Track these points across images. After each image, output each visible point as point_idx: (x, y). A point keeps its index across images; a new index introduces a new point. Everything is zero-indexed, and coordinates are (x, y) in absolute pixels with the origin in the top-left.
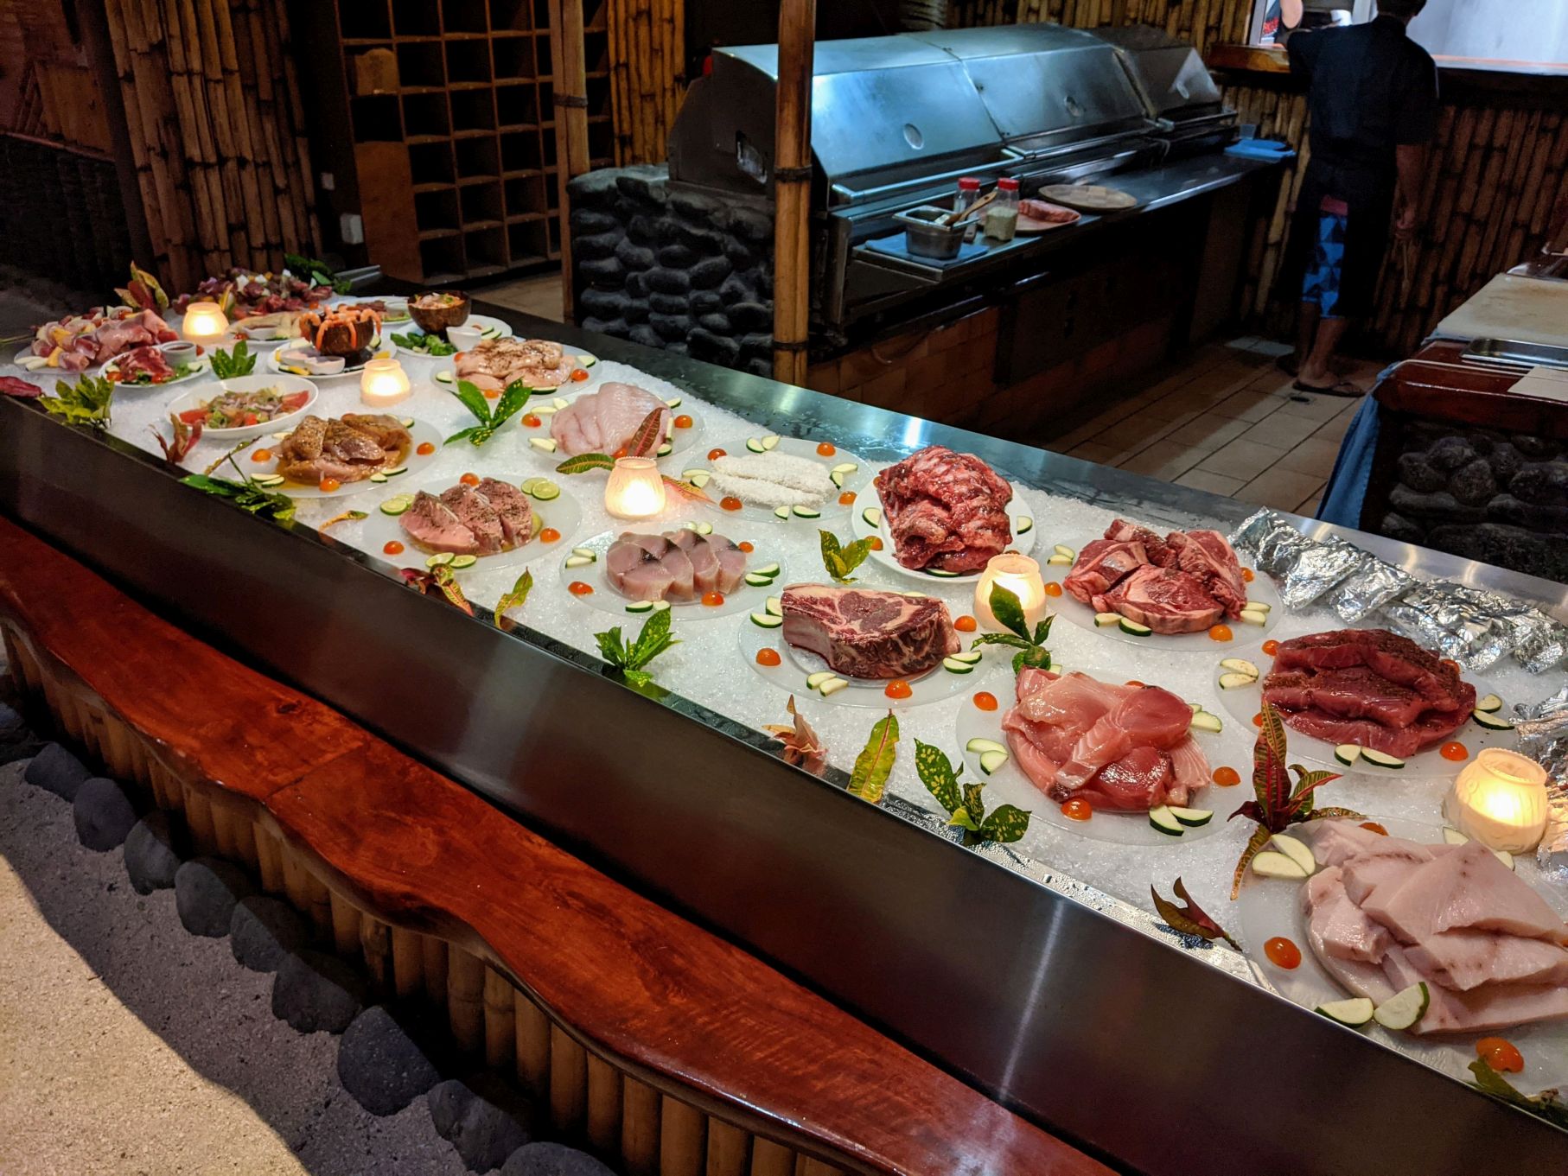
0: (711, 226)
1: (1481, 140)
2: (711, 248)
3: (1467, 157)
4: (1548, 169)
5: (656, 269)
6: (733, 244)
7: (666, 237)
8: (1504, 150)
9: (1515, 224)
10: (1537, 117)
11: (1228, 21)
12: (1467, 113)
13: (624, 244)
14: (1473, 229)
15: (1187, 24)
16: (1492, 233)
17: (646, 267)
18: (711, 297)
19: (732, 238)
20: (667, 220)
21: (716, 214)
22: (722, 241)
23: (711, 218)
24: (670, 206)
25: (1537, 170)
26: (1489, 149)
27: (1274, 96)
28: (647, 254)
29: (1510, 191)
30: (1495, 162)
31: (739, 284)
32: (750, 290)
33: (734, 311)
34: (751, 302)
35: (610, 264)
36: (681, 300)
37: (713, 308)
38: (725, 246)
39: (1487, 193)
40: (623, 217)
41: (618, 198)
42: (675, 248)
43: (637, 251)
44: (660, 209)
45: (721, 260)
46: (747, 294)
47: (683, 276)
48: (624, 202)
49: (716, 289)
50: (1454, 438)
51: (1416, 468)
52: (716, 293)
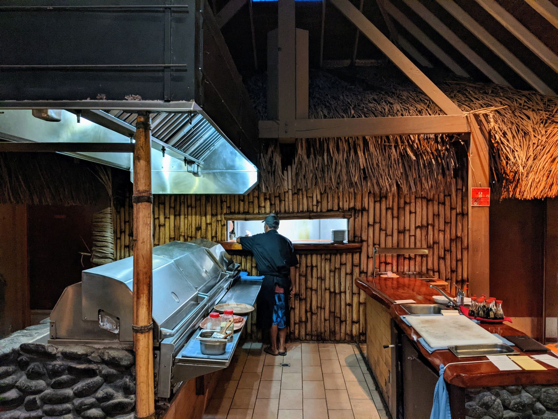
0: (90, 362)
1: (309, 264)
2: (91, 373)
3: (306, 270)
4: (330, 271)
5: (49, 391)
6: (106, 370)
7: (56, 373)
8: (317, 266)
9: (326, 289)
10: (323, 256)
11: (219, 234)
12: (303, 256)
13: (23, 380)
14: (314, 292)
15: (205, 236)
16: (319, 292)
17: (40, 391)
18: (90, 400)
19: (104, 366)
20: (58, 363)
21: (93, 355)
22: (98, 369)
23: (89, 357)
24: (59, 355)
25: (328, 272)
26: (312, 267)
27: (240, 257)
28: (41, 383)
29: (321, 279)
30: (315, 270)
31: (110, 390)
32: (118, 391)
33: (109, 406)
34: (120, 398)
35: (12, 394)
36: (68, 406)
37: (92, 406)
38: (100, 372)
39: (315, 280)
40: (22, 366)
41: (20, 355)
42: (64, 377)
43: (34, 383)
44: (53, 357)
45: (98, 379)
46: (116, 394)
47: (69, 392)
48: (24, 357)
49: (93, 395)
50: (485, 393)
51: (475, 409)
52: (93, 397)
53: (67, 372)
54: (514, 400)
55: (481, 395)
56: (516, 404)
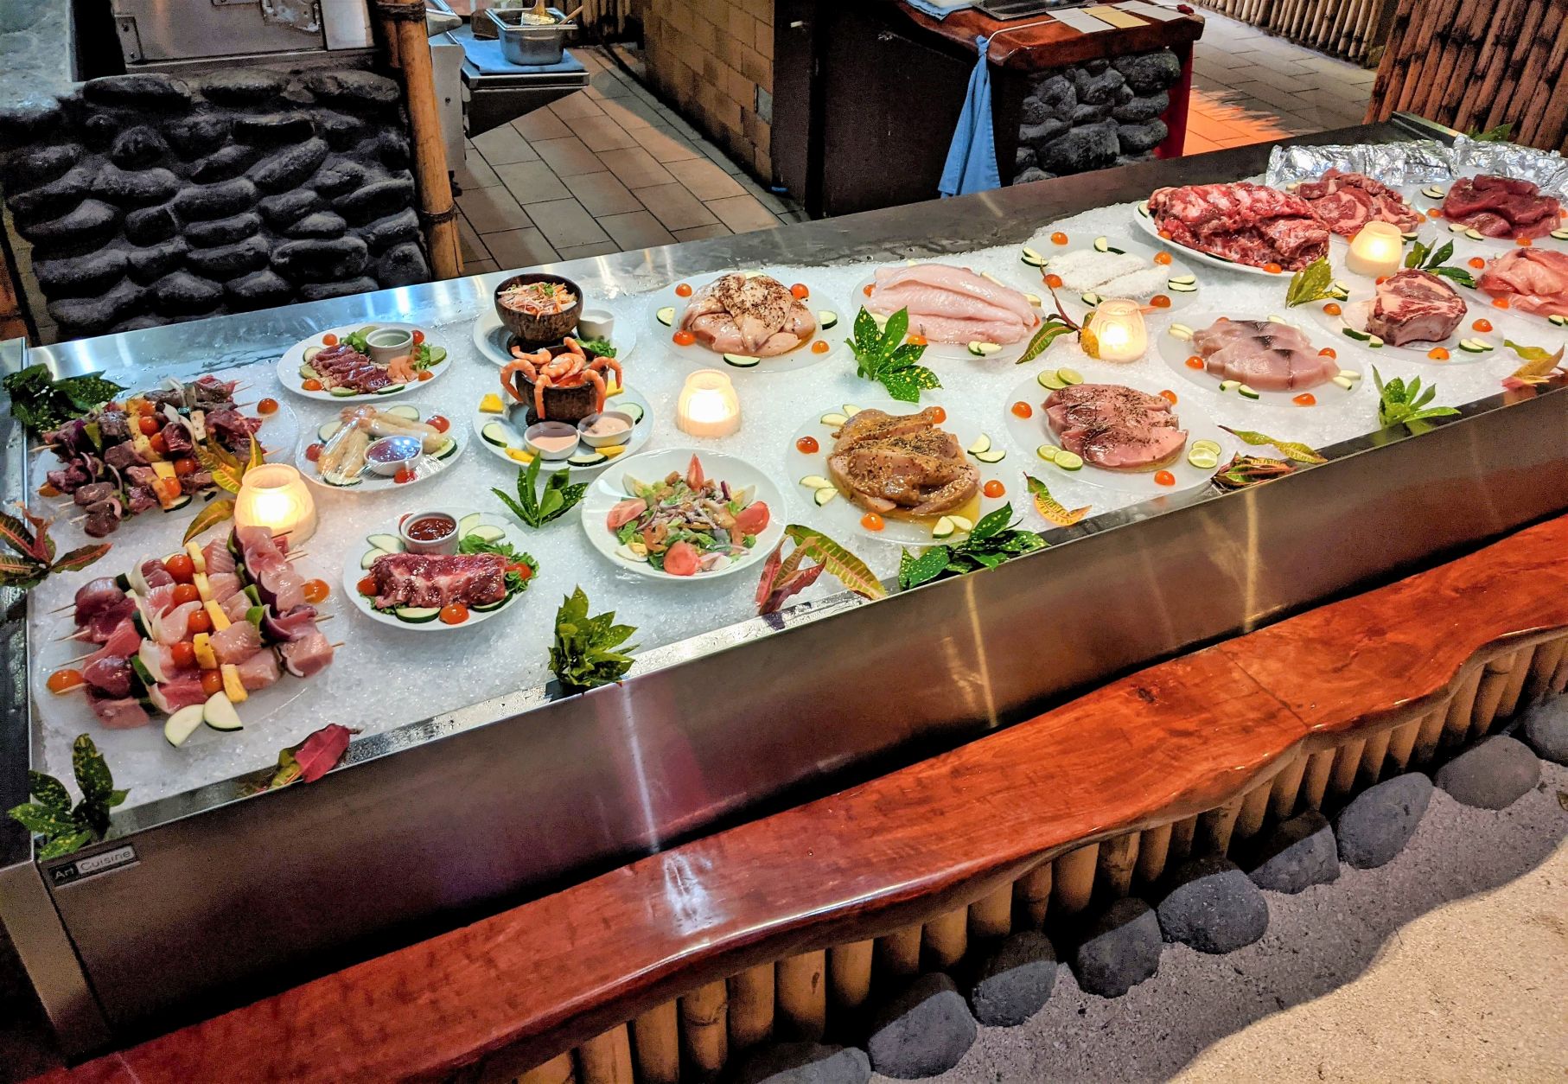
5: (189, 191)
7: (201, 144)
13: (109, 175)
17: (171, 193)
18: (301, 197)
19: (328, 112)
21: (290, 88)
22: (313, 120)
24: (199, 98)
28: (163, 176)
31: (352, 166)
32: (370, 166)
33: (354, 202)
34: (378, 180)
35: (91, 212)
36: (251, 216)
37: (311, 209)
38: (319, 126)
40: (100, 140)
41: (88, 112)
42: (228, 152)
43: (146, 176)
44: (184, 105)
45: (315, 144)
46: (367, 174)
49: (308, 184)
50: (1056, 78)
51: (1036, 108)
52: (310, 189)
53: (230, 137)
54: (1093, 85)
55: (1048, 82)
56: (1098, 90)
